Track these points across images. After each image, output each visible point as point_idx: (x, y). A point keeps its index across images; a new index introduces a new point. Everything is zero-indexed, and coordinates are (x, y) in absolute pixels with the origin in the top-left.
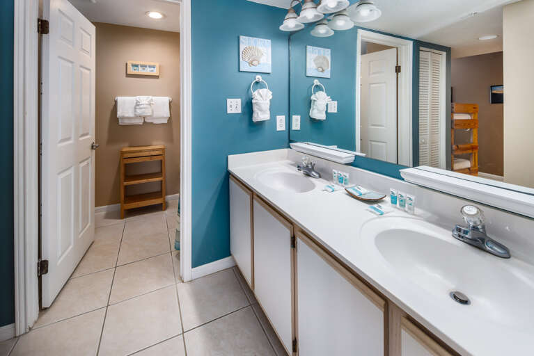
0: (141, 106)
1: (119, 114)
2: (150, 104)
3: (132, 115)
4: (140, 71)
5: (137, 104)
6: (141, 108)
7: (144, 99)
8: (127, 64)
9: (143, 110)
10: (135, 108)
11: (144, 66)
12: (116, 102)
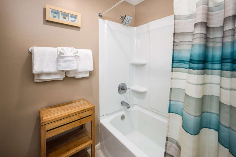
0: (65, 59)
1: (36, 69)
2: (75, 56)
3: (52, 69)
4: (61, 20)
5: (61, 56)
6: (65, 61)
7: (68, 51)
8: (45, 10)
9: (68, 63)
10: (58, 61)
11: (65, 15)
12: (31, 54)
